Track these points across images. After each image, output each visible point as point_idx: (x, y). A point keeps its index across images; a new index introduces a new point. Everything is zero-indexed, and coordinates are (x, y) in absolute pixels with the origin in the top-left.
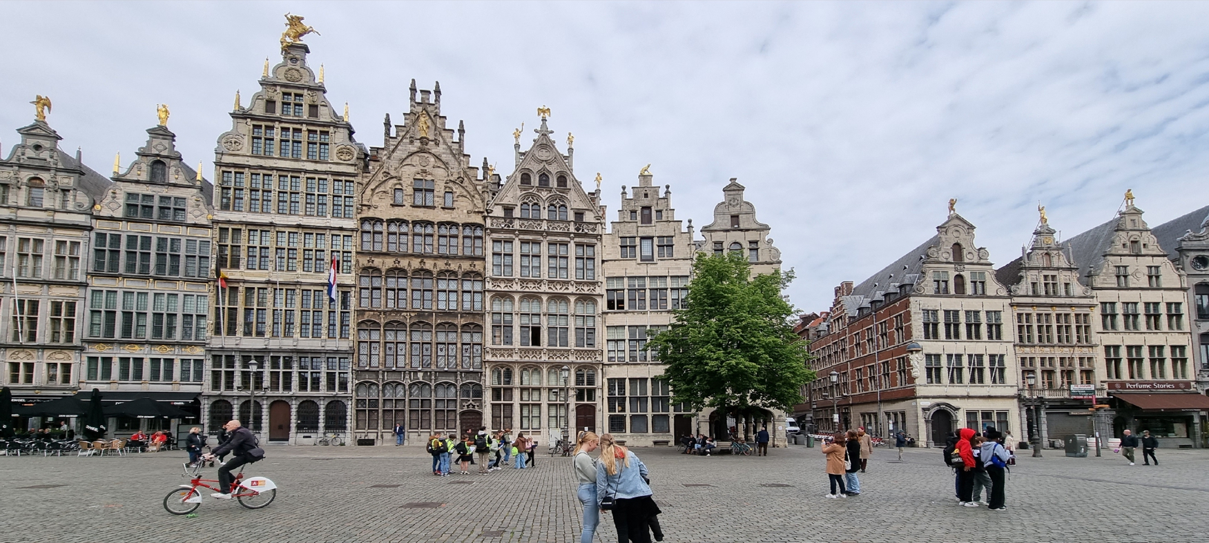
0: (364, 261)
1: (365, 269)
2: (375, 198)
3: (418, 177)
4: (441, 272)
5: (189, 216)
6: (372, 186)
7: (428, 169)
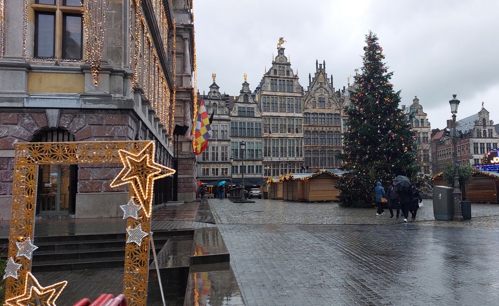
0: (305, 128)
1: (306, 131)
2: (308, 105)
3: (320, 97)
4: (328, 132)
5: (255, 114)
6: (307, 101)
7: (323, 94)
